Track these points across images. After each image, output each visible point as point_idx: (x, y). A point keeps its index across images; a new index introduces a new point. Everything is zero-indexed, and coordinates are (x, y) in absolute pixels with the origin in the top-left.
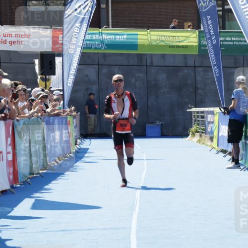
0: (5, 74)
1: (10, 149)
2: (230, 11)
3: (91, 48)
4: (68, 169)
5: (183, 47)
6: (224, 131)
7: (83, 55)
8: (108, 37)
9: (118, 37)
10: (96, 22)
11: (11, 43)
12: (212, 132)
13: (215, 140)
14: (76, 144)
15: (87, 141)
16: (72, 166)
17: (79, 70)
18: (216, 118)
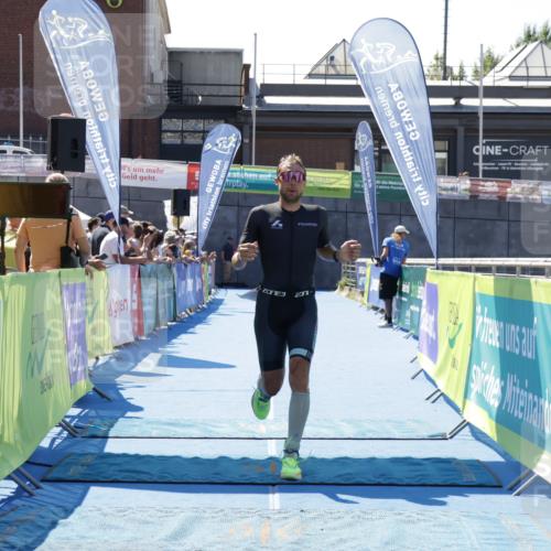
0: (131, 213)
1: (135, 297)
2: (387, 151)
3: (231, 187)
4: (200, 322)
5: (335, 189)
6: (376, 285)
8: (251, 175)
9: (261, 176)
10: (239, 159)
11: (142, 178)
12: (363, 286)
13: (366, 295)
14: (210, 293)
15: (222, 291)
16: (205, 318)
17: (215, 211)
18: (368, 270)
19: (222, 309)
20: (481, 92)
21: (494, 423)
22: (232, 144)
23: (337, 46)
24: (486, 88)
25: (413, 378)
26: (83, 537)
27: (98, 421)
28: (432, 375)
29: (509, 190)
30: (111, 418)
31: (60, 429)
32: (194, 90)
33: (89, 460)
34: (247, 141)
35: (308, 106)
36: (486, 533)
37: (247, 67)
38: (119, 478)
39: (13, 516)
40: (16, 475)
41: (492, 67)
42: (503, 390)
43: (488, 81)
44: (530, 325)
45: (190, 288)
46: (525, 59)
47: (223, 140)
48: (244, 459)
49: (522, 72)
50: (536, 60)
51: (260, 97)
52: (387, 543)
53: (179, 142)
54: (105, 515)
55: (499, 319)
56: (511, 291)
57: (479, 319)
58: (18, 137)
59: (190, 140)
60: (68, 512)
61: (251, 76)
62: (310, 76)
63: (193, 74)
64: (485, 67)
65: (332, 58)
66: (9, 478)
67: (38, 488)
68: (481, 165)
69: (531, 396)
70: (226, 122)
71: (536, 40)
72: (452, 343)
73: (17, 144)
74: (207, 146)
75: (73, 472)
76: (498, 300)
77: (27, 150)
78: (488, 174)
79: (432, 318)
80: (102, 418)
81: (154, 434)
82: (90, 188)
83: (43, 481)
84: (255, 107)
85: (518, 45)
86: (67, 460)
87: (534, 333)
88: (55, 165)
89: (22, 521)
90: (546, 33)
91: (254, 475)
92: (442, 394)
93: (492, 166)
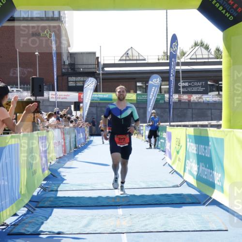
3: (94, 100)
4: (85, 149)
5: (130, 100)
6: (147, 133)
7: (91, 103)
8: (101, 96)
9: (104, 96)
10: (96, 90)
11: (62, 98)
12: (143, 134)
13: (144, 137)
14: (88, 138)
15: (92, 137)
17: (89, 109)
18: (144, 128)
19: (93, 144)
20: (180, 64)
21: (195, 180)
22: (94, 85)
23: (129, 49)
24: (182, 62)
25: (164, 165)
26: (54, 227)
27: (53, 185)
28: (170, 164)
29: (192, 98)
30: (58, 184)
31: (40, 188)
32: (79, 66)
33: (52, 199)
34: (99, 84)
35: (120, 71)
36: (197, 220)
37: (98, 58)
38: (63, 205)
39: (27, 220)
40: (26, 206)
41: (184, 55)
42: (199, 168)
43: (183, 60)
44: (208, 145)
45: (82, 136)
46: (195, 52)
47: (90, 84)
48: (107, 197)
49: (194, 57)
50: (199, 52)
51: (103, 68)
52: (162, 225)
53: (74, 85)
54: (60, 219)
55: (196, 143)
56: (201, 133)
57: (188, 144)
58: (18, 85)
59: (79, 84)
60: (47, 219)
61: (99, 61)
62: (120, 60)
63: (79, 61)
64: (181, 55)
65: (128, 54)
66: (24, 207)
67: (35, 210)
68: (181, 89)
69: (209, 170)
70: (91, 77)
71: (198, 45)
72: (178, 152)
73: (17, 88)
74: (85, 86)
75: (47, 204)
76: (195, 137)
77: (21, 90)
78: (184, 93)
79: (169, 144)
80: (54, 184)
81: (74, 189)
82: (44, 103)
83: (36, 207)
84: (101, 72)
85: (192, 48)
86: (44, 200)
87: (210, 148)
88: (33, 94)
89: (31, 222)
90: (202, 43)
91: (111, 203)
92: (175, 171)
93: (185, 90)
